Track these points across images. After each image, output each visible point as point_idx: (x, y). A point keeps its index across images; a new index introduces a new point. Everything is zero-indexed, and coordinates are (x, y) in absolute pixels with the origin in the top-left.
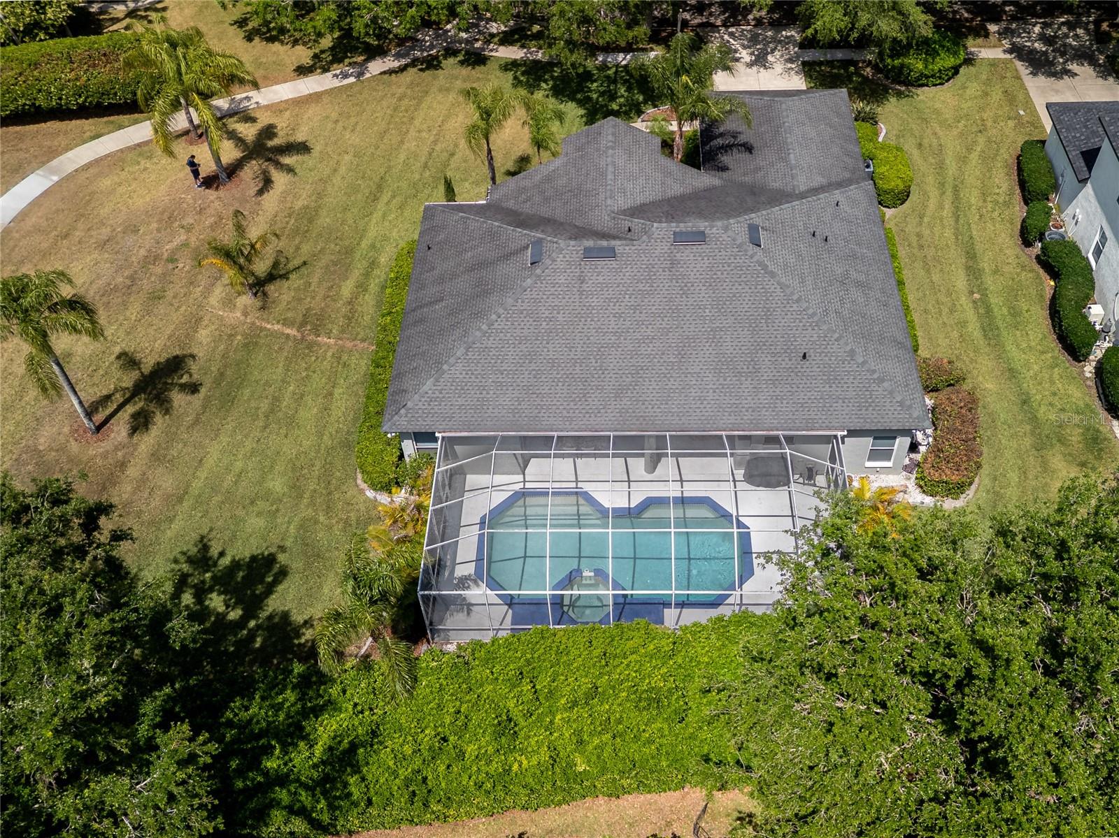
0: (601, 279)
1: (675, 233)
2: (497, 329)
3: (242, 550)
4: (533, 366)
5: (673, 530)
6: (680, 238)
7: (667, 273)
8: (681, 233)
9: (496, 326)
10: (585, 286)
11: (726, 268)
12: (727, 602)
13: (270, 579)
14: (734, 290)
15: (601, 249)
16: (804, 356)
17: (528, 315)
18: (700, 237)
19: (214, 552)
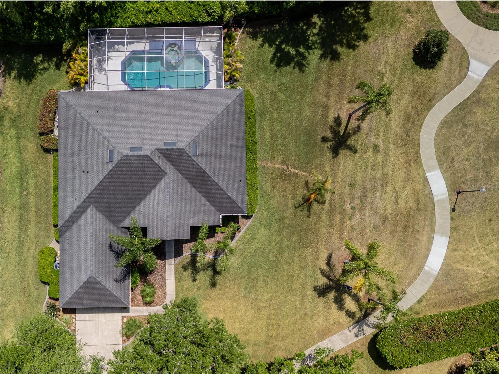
0: (170, 136)
1: (142, 151)
2: (207, 119)
3: (288, 69)
4: (194, 108)
5: (145, 71)
6: (140, 149)
7: (145, 138)
8: (139, 151)
9: (208, 121)
10: (176, 133)
11: (123, 140)
12: (130, 52)
13: (275, 59)
14: (120, 132)
15: (170, 145)
16: (97, 112)
17: (196, 124)
18: (132, 149)
19: (297, 68)
